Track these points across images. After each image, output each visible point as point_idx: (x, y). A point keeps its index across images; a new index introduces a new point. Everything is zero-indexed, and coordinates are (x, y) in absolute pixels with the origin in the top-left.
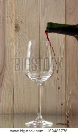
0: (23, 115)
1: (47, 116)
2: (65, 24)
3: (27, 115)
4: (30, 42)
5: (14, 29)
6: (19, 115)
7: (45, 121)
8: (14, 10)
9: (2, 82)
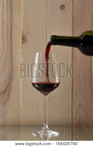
0: (30, 127)
1: (54, 128)
2: (72, 36)
3: (34, 127)
4: (37, 54)
5: (21, 40)
6: (26, 127)
7: (51, 131)
8: (21, 21)
9: (9, 94)
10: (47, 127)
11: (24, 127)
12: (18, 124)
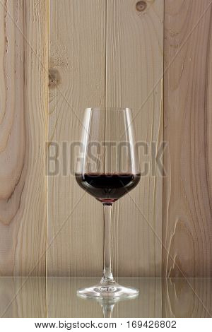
0: (67, 276)
3: (77, 276)
4: (89, 111)
5: (47, 81)
6: (58, 276)
7: (121, 287)
8: (46, 38)
9: (20, 202)
10: (111, 277)
11: (54, 275)
12: (40, 270)
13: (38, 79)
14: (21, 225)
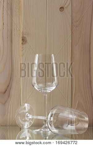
5: (21, 42)
9: (9, 94)
10: (47, 125)
13: (17, 41)
14: (10, 104)
